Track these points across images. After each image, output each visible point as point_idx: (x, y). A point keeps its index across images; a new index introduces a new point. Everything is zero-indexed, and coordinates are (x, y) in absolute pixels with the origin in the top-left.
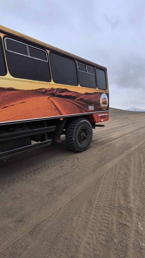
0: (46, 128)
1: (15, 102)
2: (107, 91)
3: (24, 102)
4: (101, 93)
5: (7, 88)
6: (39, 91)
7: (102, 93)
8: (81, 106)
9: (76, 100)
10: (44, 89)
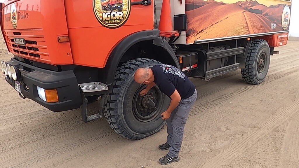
0: (236, 48)
1: (222, 18)
2: (291, 3)
3: (227, 18)
4: (284, 6)
5: (220, 2)
6: (238, 4)
7: (286, 5)
8: (266, 23)
9: (262, 16)
10: (241, 1)
